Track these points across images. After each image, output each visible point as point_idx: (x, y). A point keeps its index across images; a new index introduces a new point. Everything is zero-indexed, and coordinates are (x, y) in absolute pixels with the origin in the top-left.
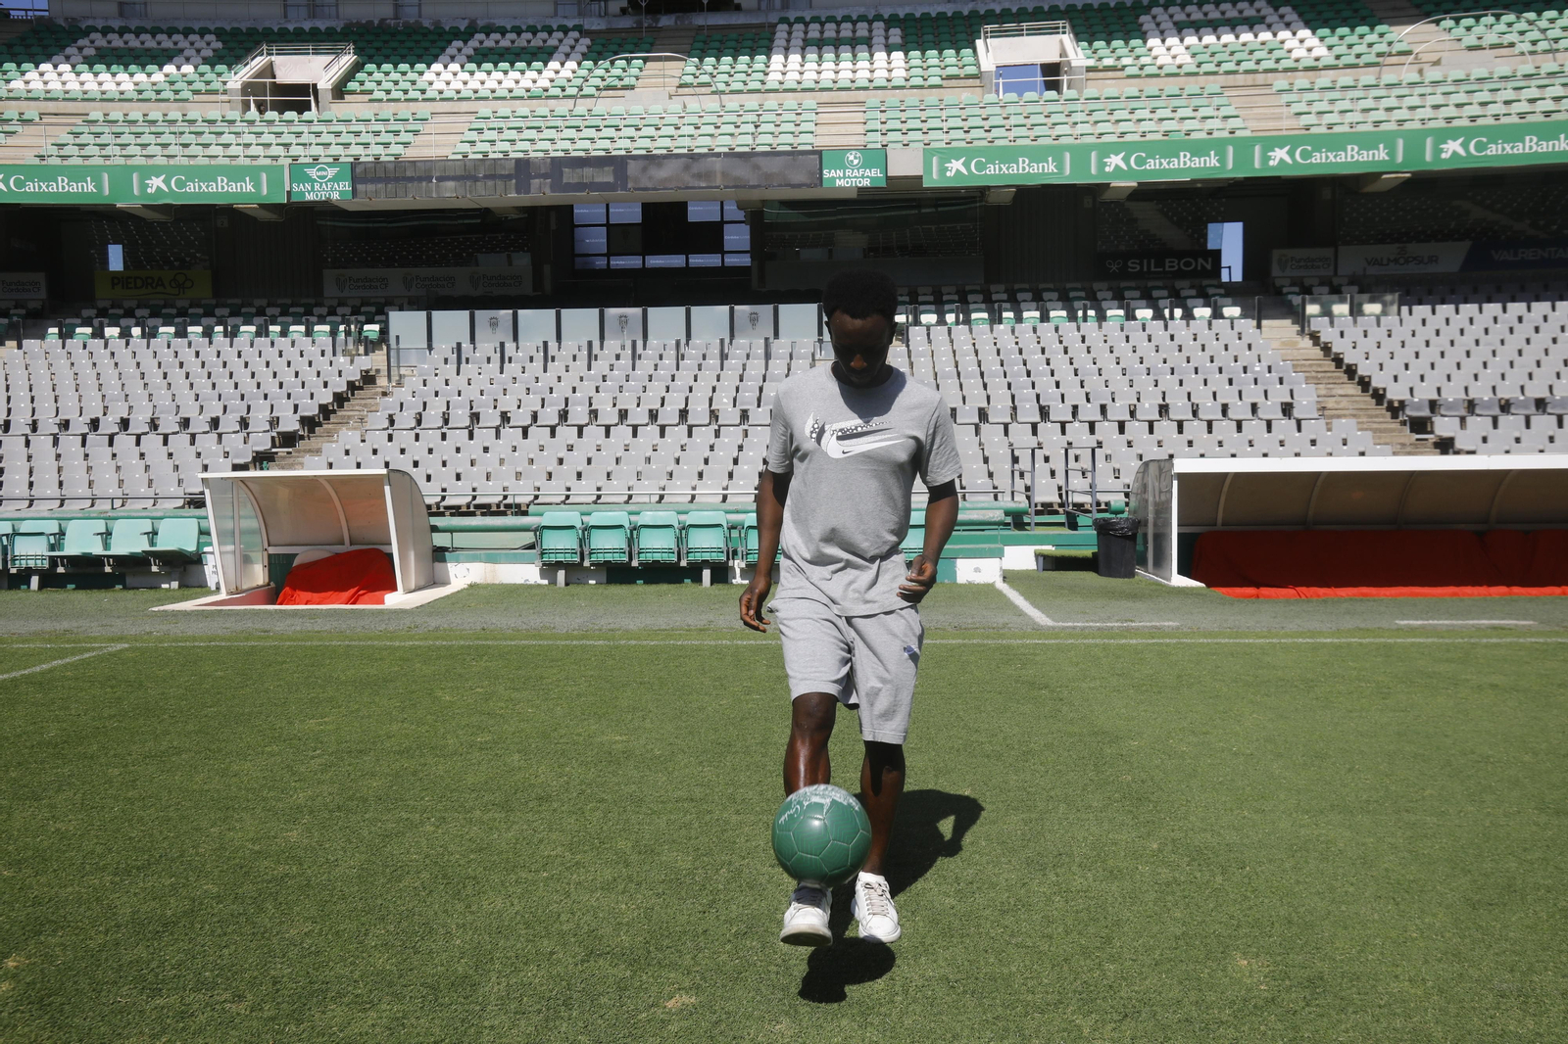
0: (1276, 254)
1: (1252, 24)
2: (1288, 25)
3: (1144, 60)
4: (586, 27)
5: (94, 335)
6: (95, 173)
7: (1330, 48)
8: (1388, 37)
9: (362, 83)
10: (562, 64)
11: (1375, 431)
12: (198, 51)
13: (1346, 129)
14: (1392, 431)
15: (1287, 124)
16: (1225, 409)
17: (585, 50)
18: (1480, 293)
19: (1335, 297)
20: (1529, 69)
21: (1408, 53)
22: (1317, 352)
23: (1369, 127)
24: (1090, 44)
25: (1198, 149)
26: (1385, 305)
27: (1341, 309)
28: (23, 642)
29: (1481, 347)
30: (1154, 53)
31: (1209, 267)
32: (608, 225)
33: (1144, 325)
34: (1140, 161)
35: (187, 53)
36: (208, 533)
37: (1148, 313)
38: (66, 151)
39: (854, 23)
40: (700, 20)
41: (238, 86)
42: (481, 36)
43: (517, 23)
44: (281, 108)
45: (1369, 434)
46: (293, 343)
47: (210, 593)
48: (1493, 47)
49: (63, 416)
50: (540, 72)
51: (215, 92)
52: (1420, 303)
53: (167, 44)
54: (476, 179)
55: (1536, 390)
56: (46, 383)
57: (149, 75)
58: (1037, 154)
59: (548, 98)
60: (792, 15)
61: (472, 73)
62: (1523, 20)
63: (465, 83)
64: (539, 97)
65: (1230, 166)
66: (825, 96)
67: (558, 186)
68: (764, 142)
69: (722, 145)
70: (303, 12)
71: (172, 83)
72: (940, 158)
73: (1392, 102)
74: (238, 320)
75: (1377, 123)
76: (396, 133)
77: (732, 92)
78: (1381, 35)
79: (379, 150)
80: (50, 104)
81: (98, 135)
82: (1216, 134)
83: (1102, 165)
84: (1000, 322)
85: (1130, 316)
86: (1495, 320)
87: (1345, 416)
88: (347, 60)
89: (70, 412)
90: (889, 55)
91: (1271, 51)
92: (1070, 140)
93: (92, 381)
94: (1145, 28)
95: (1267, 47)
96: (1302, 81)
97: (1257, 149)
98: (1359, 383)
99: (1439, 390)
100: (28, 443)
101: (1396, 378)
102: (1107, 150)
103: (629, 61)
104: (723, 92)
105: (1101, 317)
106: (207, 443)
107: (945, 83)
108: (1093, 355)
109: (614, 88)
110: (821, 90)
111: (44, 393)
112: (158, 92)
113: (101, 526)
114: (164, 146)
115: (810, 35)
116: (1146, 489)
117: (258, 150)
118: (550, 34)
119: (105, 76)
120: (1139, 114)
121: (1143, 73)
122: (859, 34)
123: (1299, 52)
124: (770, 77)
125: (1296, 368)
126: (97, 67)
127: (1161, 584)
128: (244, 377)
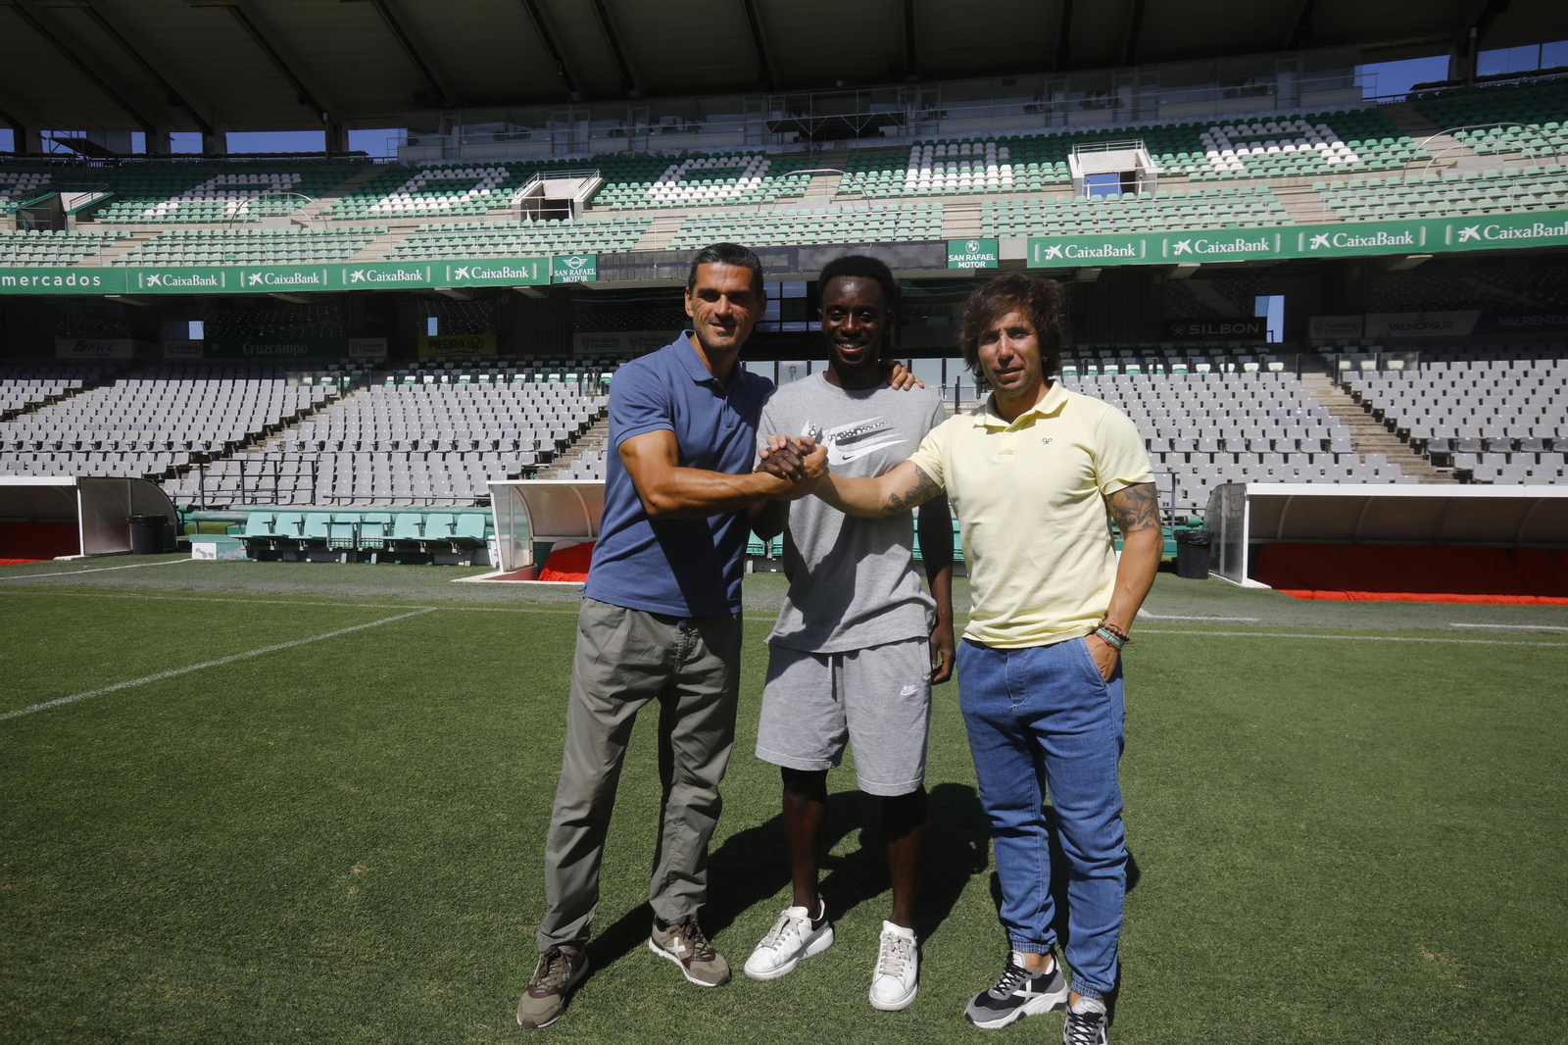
0: (1313, 320)
1: (1294, 138)
2: (1324, 139)
3: (1204, 168)
4: (768, 152)
5: (417, 382)
6: (421, 266)
7: (1360, 155)
8: (1410, 146)
9: (605, 197)
10: (750, 180)
11: (1401, 463)
12: (493, 179)
13: (1376, 219)
14: (1415, 463)
15: (1326, 217)
16: (1273, 444)
17: (767, 169)
18: (1490, 354)
19: (1364, 355)
20: (1534, 169)
21: (1428, 158)
22: (1349, 399)
23: (1395, 218)
24: (1160, 156)
25: (1251, 236)
26: (1406, 362)
27: (1369, 365)
28: (366, 603)
30: (1213, 162)
31: (1257, 331)
32: (781, 299)
33: (1203, 376)
34: (1203, 247)
35: (485, 181)
36: (492, 526)
37: (1207, 367)
38: (404, 252)
39: (972, 144)
40: (854, 144)
41: (519, 202)
42: (691, 161)
43: (718, 151)
44: (548, 217)
45: (1397, 465)
46: (551, 387)
47: (492, 570)
48: (1502, 152)
49: (395, 439)
50: (733, 186)
51: (504, 207)
52: (1437, 361)
53: (473, 175)
55: (1544, 431)
56: (385, 415)
57: (460, 197)
58: (1119, 242)
59: (739, 204)
60: (923, 139)
61: (684, 188)
62: (1527, 130)
63: (679, 195)
64: (732, 204)
65: (1278, 250)
66: (950, 199)
68: (902, 235)
69: (870, 237)
70: (565, 148)
71: (475, 202)
72: (1041, 246)
73: (1415, 198)
74: (514, 370)
75: (1402, 215)
76: (629, 233)
77: (878, 198)
78: (1404, 145)
79: (616, 245)
80: (395, 220)
81: (424, 240)
82: (1265, 225)
83: (1171, 250)
84: (1086, 374)
85: (1192, 369)
86: (1504, 374)
87: (1374, 451)
88: (595, 181)
89: (399, 437)
90: (999, 168)
91: (1310, 159)
92: (1146, 231)
93: (414, 414)
94: (1204, 143)
95: (1307, 156)
96: (1337, 182)
97: (1301, 236)
98: (1385, 425)
99: (1456, 431)
100: (372, 458)
101: (1418, 421)
102: (1175, 238)
103: (799, 176)
104: (871, 198)
105: (1168, 370)
106: (491, 459)
107: (1043, 188)
108: (1162, 399)
109: (788, 196)
110: (947, 195)
111: (383, 423)
112: (465, 209)
113: (418, 518)
114: (468, 246)
115: (938, 154)
116: (1220, 507)
117: (532, 248)
118: (741, 158)
119: (431, 199)
120: (1201, 210)
121: (1204, 178)
122: (975, 152)
123: (1334, 160)
124: (907, 186)
125: (1332, 412)
126: (426, 195)
127: (1232, 585)
128: (516, 411)
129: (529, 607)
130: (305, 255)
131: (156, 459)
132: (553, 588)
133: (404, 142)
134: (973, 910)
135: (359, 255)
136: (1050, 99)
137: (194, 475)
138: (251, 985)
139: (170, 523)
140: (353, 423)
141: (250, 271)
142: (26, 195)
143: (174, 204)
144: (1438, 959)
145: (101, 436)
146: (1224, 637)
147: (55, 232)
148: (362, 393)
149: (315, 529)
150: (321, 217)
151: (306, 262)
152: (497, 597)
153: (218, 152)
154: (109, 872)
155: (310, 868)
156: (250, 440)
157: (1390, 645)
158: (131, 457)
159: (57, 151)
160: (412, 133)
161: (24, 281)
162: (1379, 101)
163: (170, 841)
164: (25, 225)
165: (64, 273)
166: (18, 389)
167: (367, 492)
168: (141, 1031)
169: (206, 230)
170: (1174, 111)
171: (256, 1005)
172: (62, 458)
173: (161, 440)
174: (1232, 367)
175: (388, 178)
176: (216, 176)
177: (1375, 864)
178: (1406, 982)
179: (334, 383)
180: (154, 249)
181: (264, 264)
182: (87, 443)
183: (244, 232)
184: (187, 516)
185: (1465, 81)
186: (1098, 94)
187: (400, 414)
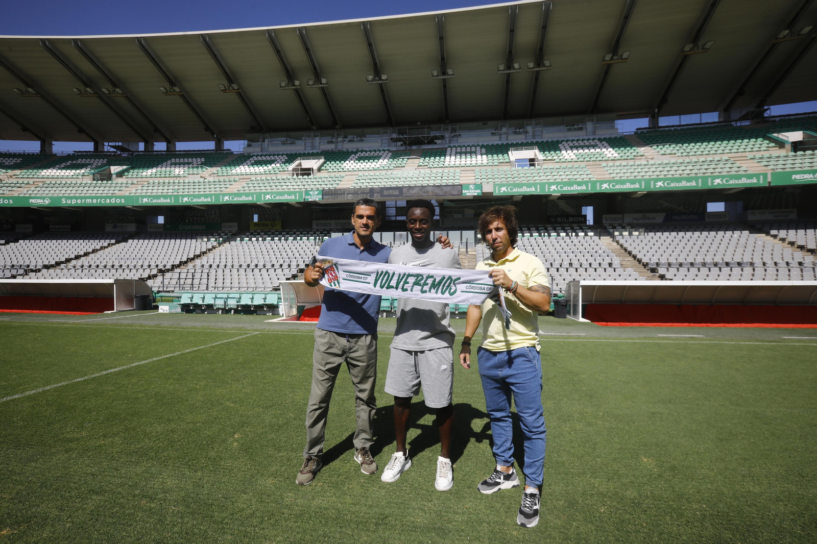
0: (604, 216)
1: (594, 147)
2: (605, 147)
3: (561, 157)
4: (391, 150)
5: (249, 240)
6: (252, 194)
7: (619, 154)
8: (637, 151)
9: (326, 167)
10: (383, 160)
11: (639, 272)
12: (281, 160)
13: (625, 178)
14: (644, 272)
15: (607, 177)
16: (590, 264)
17: (390, 156)
18: (670, 229)
19: (623, 230)
20: (681, 161)
21: (643, 156)
22: (619, 247)
23: (633, 178)
24: (544, 153)
25: (579, 184)
26: (640, 232)
27: (626, 233)
29: (671, 246)
30: (564, 155)
31: (583, 220)
32: (396, 207)
33: (563, 238)
34: (561, 188)
35: (278, 161)
36: (281, 299)
37: (564, 234)
38: (245, 189)
39: (471, 147)
40: (424, 147)
41: (291, 169)
42: (360, 153)
43: (370, 149)
44: (303, 175)
45: (638, 273)
46: (303, 242)
47: (280, 317)
48: (670, 154)
49: (240, 263)
50: (377, 163)
51: (285, 171)
52: (651, 232)
53: (273, 158)
54: (358, 194)
55: (690, 260)
56: (236, 254)
57: (268, 167)
58: (529, 186)
59: (379, 170)
60: (452, 145)
61: (357, 163)
62: (678, 146)
63: (355, 166)
64: (377, 170)
65: (590, 189)
66: (463, 168)
67: (382, 195)
68: (444, 182)
69: (431, 183)
70: (310, 148)
71: (274, 169)
72: (499, 187)
73: (639, 170)
74: (288, 236)
75: (635, 176)
76: (335, 181)
77: (434, 168)
78: (634, 150)
79: (330, 186)
80: (242, 176)
81: (253, 184)
82: (585, 180)
83: (549, 189)
85: (559, 235)
86: (675, 237)
87: (629, 267)
88: (322, 161)
89: (242, 262)
90: (482, 156)
91: (600, 155)
92: (539, 181)
93: (248, 253)
94: (560, 148)
95: (599, 153)
96: (611, 164)
97: (598, 184)
98: (633, 257)
99: (659, 259)
100: (231, 271)
101: (645, 255)
102: (551, 184)
103: (403, 159)
104: (431, 168)
105: (549, 235)
106: (279, 271)
107: (499, 164)
108: (547, 247)
109: (399, 167)
110: (462, 167)
111: (235, 257)
112: (270, 172)
113: (250, 296)
114: (271, 186)
115: (457, 151)
116: (570, 290)
117: (296, 187)
118: (380, 152)
119: (256, 168)
120: (560, 173)
121: (561, 161)
122: (472, 150)
123: (609, 155)
124: (446, 163)
125: (612, 252)
126: (254, 166)
127: (576, 321)
128: (289, 252)
129: (297, 332)
130: (205, 190)
131: (144, 272)
132: (306, 324)
133: (246, 145)
134: (477, 448)
135: (227, 190)
136: (501, 130)
137: (160, 278)
138: (200, 479)
139: (150, 298)
140: (223, 257)
141: (183, 196)
142: (97, 167)
143: (154, 170)
144: (648, 461)
145: (122, 263)
146: (572, 342)
147: (107, 181)
148: (227, 245)
149: (209, 300)
150: (212, 175)
151: (206, 193)
152: (283, 328)
153: (172, 150)
154: (140, 437)
155: (218, 435)
156: (181, 264)
157: (635, 344)
158: (134, 271)
159: (110, 150)
160: (249, 142)
161: (94, 201)
162: (625, 134)
163: (163, 425)
164: (96, 179)
165: (110, 198)
166: (90, 244)
167: (229, 285)
168: (160, 496)
169: (167, 180)
170: (549, 135)
171: (203, 487)
172: (107, 271)
173: (146, 264)
174: (574, 234)
175: (241, 159)
176: (171, 159)
177: (627, 427)
178: (637, 469)
179: (216, 241)
180: (146, 188)
181: (189, 193)
182: (117, 265)
183: (181, 181)
184: (157, 295)
185: (655, 127)
186: (519, 128)
187: (242, 254)
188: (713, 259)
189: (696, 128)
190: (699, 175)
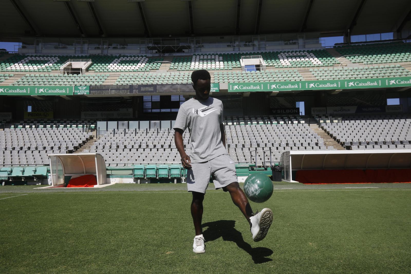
0: (312, 109)
1: (304, 57)
2: (312, 57)
3: (279, 64)
4: (147, 56)
5: (23, 127)
6: (26, 88)
7: (322, 62)
8: (335, 60)
9: (93, 68)
10: (141, 64)
12: (54, 61)
13: (327, 80)
15: (313, 79)
16: (302, 144)
17: (147, 61)
18: (361, 118)
19: (327, 119)
20: (367, 67)
21: (339, 64)
22: (323, 131)
23: (332, 79)
24: (267, 61)
25: (293, 84)
26: (338, 120)
27: (328, 121)
30: (282, 63)
31: (297, 112)
32: (152, 102)
33: (282, 125)
34: (279, 86)
35: (51, 61)
37: (283, 122)
38: (20, 83)
39: (211, 55)
40: (175, 54)
41: (63, 68)
42: (122, 58)
43: (131, 55)
44: (73, 73)
46: (73, 129)
48: (358, 63)
49: (13, 146)
50: (136, 66)
51: (57, 70)
52: (347, 120)
53: (46, 59)
54: (120, 90)
55: (375, 140)
56: (10, 138)
57: (41, 66)
58: (255, 84)
59: (138, 71)
60: (196, 54)
61: (120, 66)
62: (364, 57)
63: (118, 68)
64: (136, 71)
65: (300, 88)
67: (140, 91)
69: (180, 82)
70: (80, 52)
71: (47, 68)
72: (232, 85)
73: (337, 74)
74: (59, 124)
75: (334, 79)
76: (101, 79)
77: (182, 70)
78: (333, 60)
79: (96, 83)
80: (17, 72)
82: (297, 81)
83: (270, 87)
84: (247, 124)
85: (278, 123)
86: (364, 124)
88: (90, 63)
89: (15, 145)
90: (219, 63)
91: (308, 63)
92: (263, 82)
93: (22, 138)
94: (279, 57)
96: (316, 69)
97: (307, 84)
98: (333, 138)
99: (352, 140)
100: (4, 153)
103: (157, 63)
104: (180, 70)
105: (272, 123)
107: (233, 69)
108: (270, 132)
109: (154, 69)
111: (9, 141)
112: (43, 70)
114: (44, 82)
115: (201, 58)
117: (67, 83)
118: (139, 57)
120: (279, 76)
121: (279, 67)
122: (212, 58)
123: (315, 63)
124: (191, 67)
125: (319, 135)
126: (29, 64)
128: (60, 137)
133: (21, 47)
135: (2, 83)
136: (234, 43)
160: (24, 44)
162: (326, 47)
170: (271, 48)
185: (348, 43)
186: (248, 42)
187: (16, 138)
188: (391, 139)
189: (377, 44)
190: (379, 77)
